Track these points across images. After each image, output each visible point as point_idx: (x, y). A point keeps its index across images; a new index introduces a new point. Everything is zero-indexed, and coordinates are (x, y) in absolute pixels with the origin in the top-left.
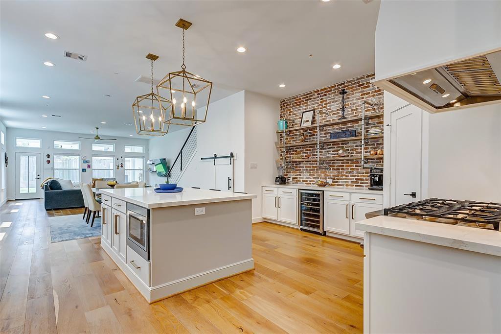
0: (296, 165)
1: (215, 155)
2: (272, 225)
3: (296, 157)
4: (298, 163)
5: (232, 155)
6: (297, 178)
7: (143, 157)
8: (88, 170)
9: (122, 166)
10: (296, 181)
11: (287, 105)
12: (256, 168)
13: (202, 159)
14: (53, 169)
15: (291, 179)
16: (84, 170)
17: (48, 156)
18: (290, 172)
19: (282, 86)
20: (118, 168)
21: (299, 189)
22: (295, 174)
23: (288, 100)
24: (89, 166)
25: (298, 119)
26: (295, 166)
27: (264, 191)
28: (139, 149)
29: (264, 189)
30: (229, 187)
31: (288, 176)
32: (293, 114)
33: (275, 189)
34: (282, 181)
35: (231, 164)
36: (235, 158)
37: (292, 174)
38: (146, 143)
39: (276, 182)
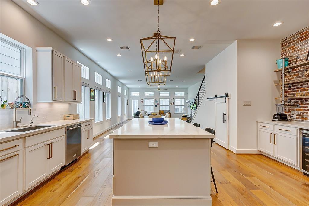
0: (301, 102)
1: (216, 96)
2: (268, 159)
3: (299, 94)
4: (304, 100)
5: (227, 95)
6: (302, 116)
7: (184, 98)
8: (157, 106)
9: (173, 104)
10: (302, 118)
11: (289, 44)
12: (250, 105)
13: (208, 99)
14: (144, 106)
15: (294, 117)
16: (156, 106)
17: (142, 99)
18: (293, 110)
19: (277, 24)
20: (171, 105)
21: (300, 129)
22: (300, 112)
23: (291, 38)
24: (158, 104)
25: (304, 54)
26: (299, 103)
27: (259, 127)
28: (183, 94)
29: (259, 124)
30: (224, 121)
31: (290, 114)
32: (297, 50)
33: (271, 127)
34: (282, 118)
35: (226, 102)
36: (229, 98)
37: (296, 111)
38: (186, 90)
39: (274, 118)
